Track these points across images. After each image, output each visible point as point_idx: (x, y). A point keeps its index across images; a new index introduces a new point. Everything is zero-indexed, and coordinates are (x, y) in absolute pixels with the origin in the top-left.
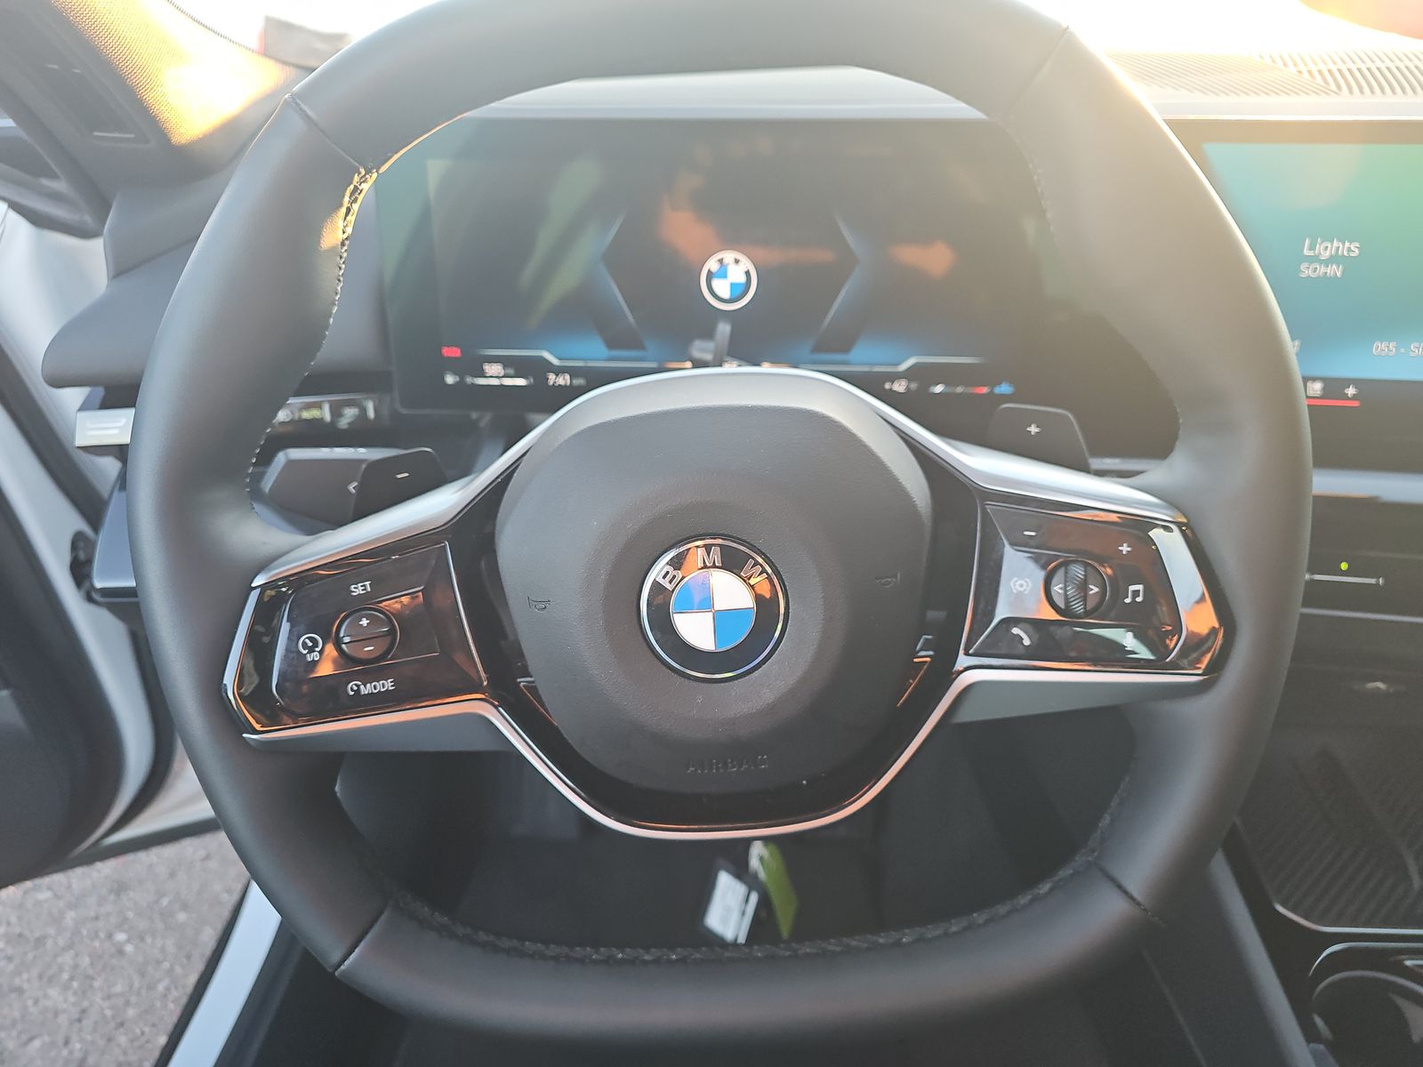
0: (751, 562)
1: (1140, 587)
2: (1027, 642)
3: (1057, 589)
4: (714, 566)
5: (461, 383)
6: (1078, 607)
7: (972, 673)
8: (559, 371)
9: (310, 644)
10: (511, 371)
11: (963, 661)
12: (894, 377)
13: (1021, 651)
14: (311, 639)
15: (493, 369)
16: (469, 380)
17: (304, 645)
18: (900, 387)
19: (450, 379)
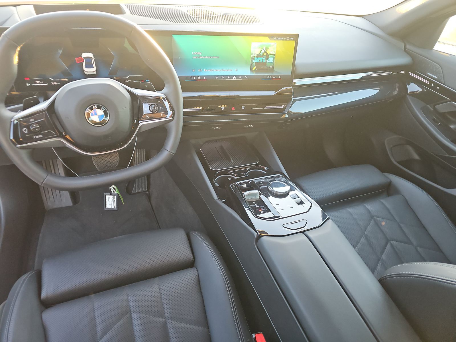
0: (102, 107)
1: (162, 107)
2: (148, 117)
3: (151, 109)
4: (96, 109)
5: (31, 86)
6: (154, 111)
7: (141, 123)
8: (54, 82)
9: (25, 130)
10: (42, 82)
11: (140, 122)
12: (126, 79)
13: (147, 119)
14: (25, 129)
15: (38, 82)
16: (32, 85)
17: (24, 130)
18: (127, 81)
19: (28, 85)
